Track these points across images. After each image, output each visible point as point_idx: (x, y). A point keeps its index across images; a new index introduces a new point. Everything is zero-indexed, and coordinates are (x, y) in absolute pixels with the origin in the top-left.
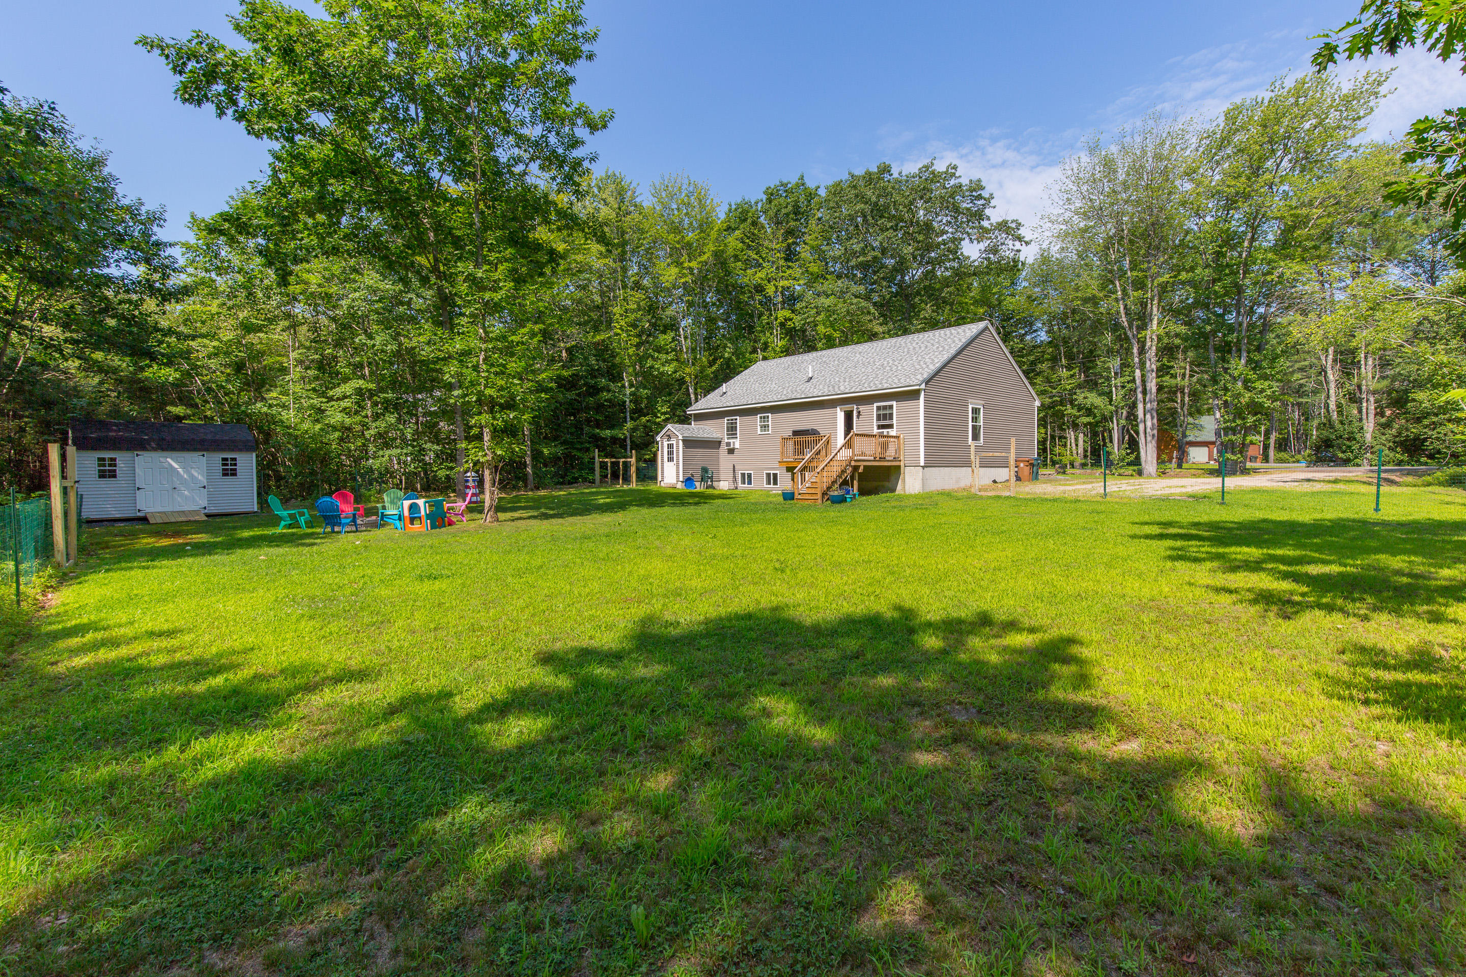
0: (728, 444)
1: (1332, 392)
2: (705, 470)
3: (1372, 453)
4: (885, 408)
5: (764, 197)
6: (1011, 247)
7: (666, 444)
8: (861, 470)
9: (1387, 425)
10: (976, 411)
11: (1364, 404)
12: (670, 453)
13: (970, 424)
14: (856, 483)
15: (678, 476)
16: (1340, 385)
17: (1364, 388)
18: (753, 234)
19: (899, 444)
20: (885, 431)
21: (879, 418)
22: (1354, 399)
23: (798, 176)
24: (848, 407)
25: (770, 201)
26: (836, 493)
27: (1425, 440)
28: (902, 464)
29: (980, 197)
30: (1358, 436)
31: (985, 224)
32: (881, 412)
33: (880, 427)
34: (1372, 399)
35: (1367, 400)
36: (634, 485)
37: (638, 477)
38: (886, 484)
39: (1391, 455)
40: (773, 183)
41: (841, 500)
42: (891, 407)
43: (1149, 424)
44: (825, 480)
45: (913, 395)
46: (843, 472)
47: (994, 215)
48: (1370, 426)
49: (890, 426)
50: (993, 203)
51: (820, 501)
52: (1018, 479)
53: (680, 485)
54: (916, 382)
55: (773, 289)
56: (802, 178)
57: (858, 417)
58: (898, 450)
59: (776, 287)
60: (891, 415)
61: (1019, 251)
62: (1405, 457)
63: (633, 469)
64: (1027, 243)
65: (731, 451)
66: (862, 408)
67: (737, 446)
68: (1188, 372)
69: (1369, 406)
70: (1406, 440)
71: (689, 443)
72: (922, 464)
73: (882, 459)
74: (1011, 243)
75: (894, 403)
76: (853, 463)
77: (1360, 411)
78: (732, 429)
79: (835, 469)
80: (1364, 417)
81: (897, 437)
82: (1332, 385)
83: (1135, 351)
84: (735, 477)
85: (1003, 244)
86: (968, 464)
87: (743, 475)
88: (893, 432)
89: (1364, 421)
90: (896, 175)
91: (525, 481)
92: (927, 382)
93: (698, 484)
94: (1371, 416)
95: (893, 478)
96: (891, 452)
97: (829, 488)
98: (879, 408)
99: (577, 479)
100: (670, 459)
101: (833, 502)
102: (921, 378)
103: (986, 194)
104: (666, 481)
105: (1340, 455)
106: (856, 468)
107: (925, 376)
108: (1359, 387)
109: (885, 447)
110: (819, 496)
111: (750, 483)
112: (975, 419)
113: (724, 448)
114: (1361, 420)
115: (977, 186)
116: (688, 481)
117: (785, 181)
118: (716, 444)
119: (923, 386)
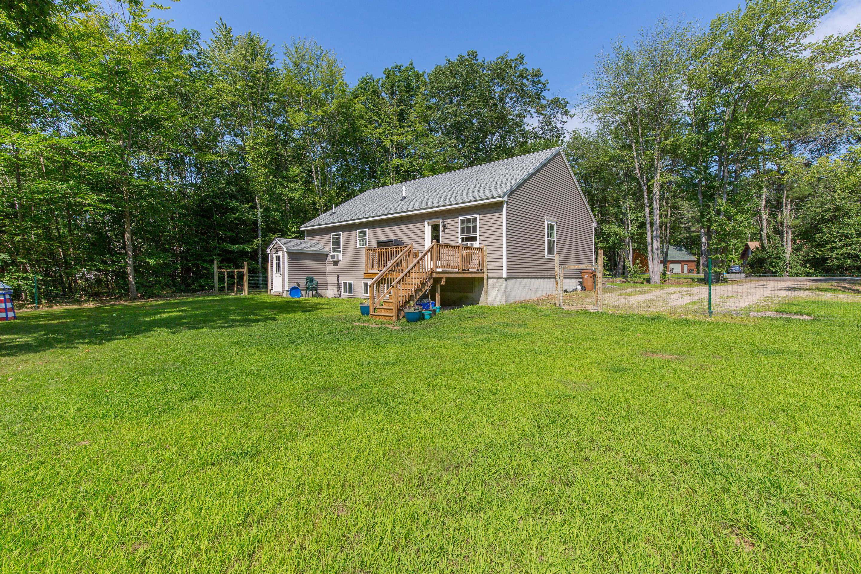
0: (333, 257)
1: (764, 226)
2: (310, 280)
3: (791, 268)
4: (469, 221)
5: (384, 76)
6: (560, 119)
7: (274, 256)
8: (443, 282)
9: (799, 249)
10: (551, 227)
11: (785, 235)
12: (278, 264)
13: (546, 239)
14: (438, 296)
15: (283, 286)
16: (769, 223)
17: (785, 224)
18: (374, 100)
19: (482, 256)
20: (469, 244)
21: (463, 231)
22: (778, 232)
23: (409, 63)
24: (434, 221)
25: (387, 78)
26: (412, 310)
27: (827, 259)
28: (485, 275)
29: (539, 82)
30: (782, 256)
31: (543, 102)
32: (465, 225)
33: (464, 240)
34: (790, 232)
35: (787, 232)
36: (245, 294)
37: (250, 285)
38: (470, 295)
39: (802, 269)
40: (390, 66)
41: (420, 317)
42: (475, 220)
43: (655, 246)
44: (401, 293)
45: (496, 207)
46: (423, 284)
47: (549, 95)
48: (788, 249)
49: (474, 239)
50: (548, 87)
51: (395, 319)
52: (583, 288)
53: (285, 294)
54: (499, 194)
55: (389, 142)
56: (412, 63)
57: (444, 230)
58: (481, 263)
59: (392, 141)
60: (475, 228)
61: (565, 122)
62: (812, 271)
63: (245, 278)
64: (571, 117)
65: (336, 263)
66: (447, 222)
67: (341, 258)
68: (669, 213)
69: (788, 237)
70: (813, 259)
71: (293, 255)
72: (505, 276)
73: (466, 271)
74: (560, 116)
75: (478, 216)
76: (434, 275)
77: (782, 240)
78: (336, 243)
79: (414, 281)
80: (785, 243)
81: (481, 249)
82: (765, 222)
83: (645, 194)
84: (339, 286)
85: (555, 117)
86: (552, 276)
87: (345, 284)
88: (477, 244)
89: (785, 247)
90: (480, 61)
91: (128, 290)
92: (510, 194)
93: (303, 293)
94: (790, 243)
95: (476, 290)
96: (474, 264)
97: (406, 303)
98: (463, 221)
99: (204, 287)
100: (278, 270)
101: (409, 320)
102: (503, 190)
103: (543, 80)
104: (275, 290)
105: (772, 269)
106: (437, 281)
107: (508, 188)
108: (782, 223)
109: (468, 259)
110: (394, 313)
111: (351, 292)
112: (550, 235)
113: (330, 260)
114: (783, 246)
115: (537, 74)
116: (294, 290)
117: (399, 64)
118: (323, 257)
119: (506, 198)
